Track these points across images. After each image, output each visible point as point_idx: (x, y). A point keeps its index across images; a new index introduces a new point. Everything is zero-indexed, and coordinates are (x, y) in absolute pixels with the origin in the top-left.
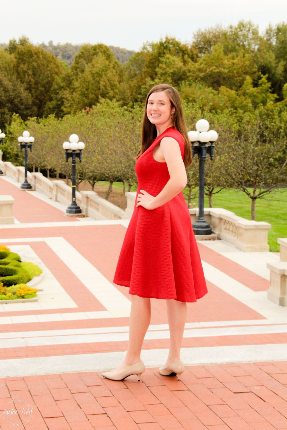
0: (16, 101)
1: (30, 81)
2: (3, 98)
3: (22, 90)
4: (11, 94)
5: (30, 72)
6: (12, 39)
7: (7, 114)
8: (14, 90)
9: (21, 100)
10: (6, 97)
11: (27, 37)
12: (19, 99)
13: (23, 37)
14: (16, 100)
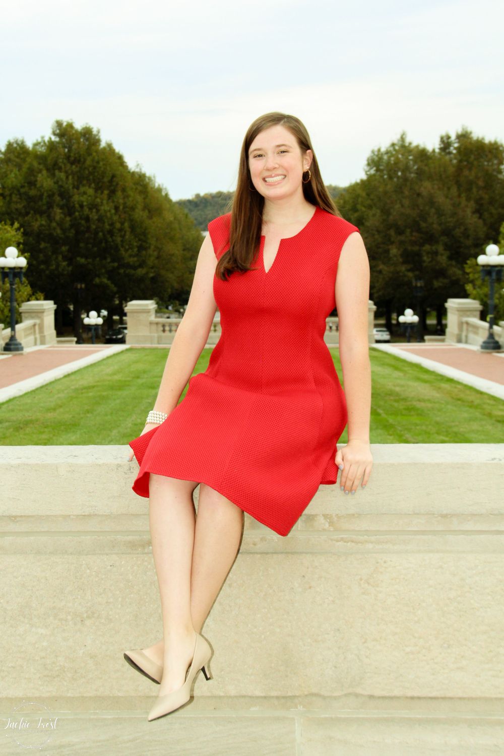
0: (458, 232)
1: (481, 199)
2: (435, 226)
3: (469, 211)
4: (449, 220)
5: (481, 183)
6: (444, 134)
7: (442, 255)
8: (454, 214)
9: (466, 229)
10: (440, 224)
11: (469, 130)
12: (462, 228)
13: (463, 129)
14: (457, 230)
